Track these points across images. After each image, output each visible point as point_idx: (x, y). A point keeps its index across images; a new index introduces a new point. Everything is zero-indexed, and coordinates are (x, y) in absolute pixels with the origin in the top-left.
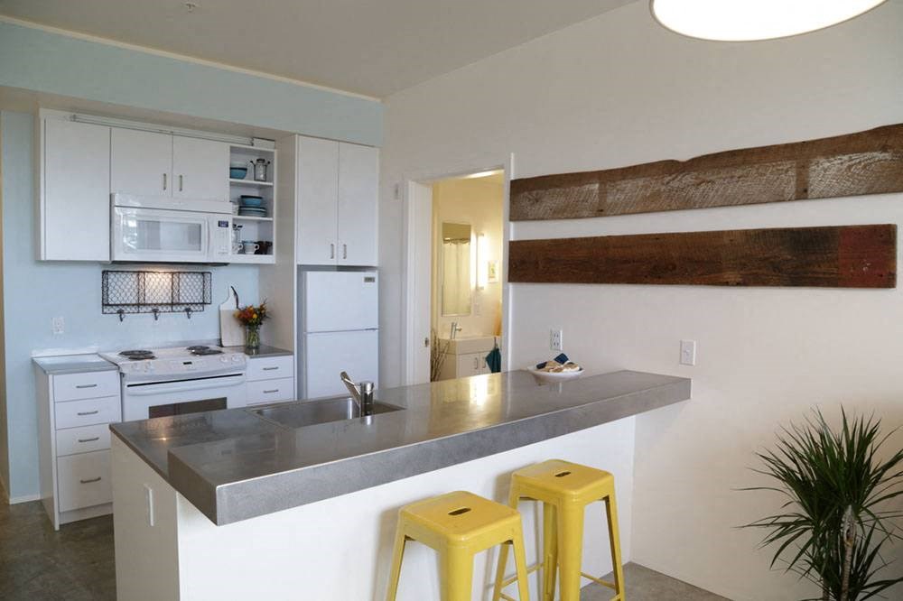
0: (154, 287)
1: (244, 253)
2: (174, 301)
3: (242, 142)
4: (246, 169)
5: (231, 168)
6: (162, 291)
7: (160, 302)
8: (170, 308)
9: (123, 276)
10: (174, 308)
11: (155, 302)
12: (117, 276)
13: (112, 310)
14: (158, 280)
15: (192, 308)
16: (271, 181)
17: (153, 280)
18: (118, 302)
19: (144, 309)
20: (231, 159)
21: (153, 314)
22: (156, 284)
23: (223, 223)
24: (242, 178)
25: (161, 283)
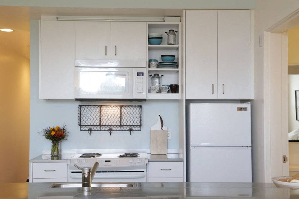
0: (110, 115)
1: (160, 93)
2: (122, 124)
3: (156, 20)
4: (161, 38)
5: (149, 38)
6: (115, 118)
7: (113, 124)
8: (119, 128)
9: (92, 108)
10: (122, 128)
11: (110, 124)
12: (89, 108)
13: (85, 128)
14: (112, 111)
15: (133, 128)
16: (178, 44)
17: (110, 111)
18: (89, 124)
19: (104, 128)
20: (149, 32)
21: (110, 132)
22: (111, 113)
23: (140, 73)
24: (160, 44)
25: (114, 113)
